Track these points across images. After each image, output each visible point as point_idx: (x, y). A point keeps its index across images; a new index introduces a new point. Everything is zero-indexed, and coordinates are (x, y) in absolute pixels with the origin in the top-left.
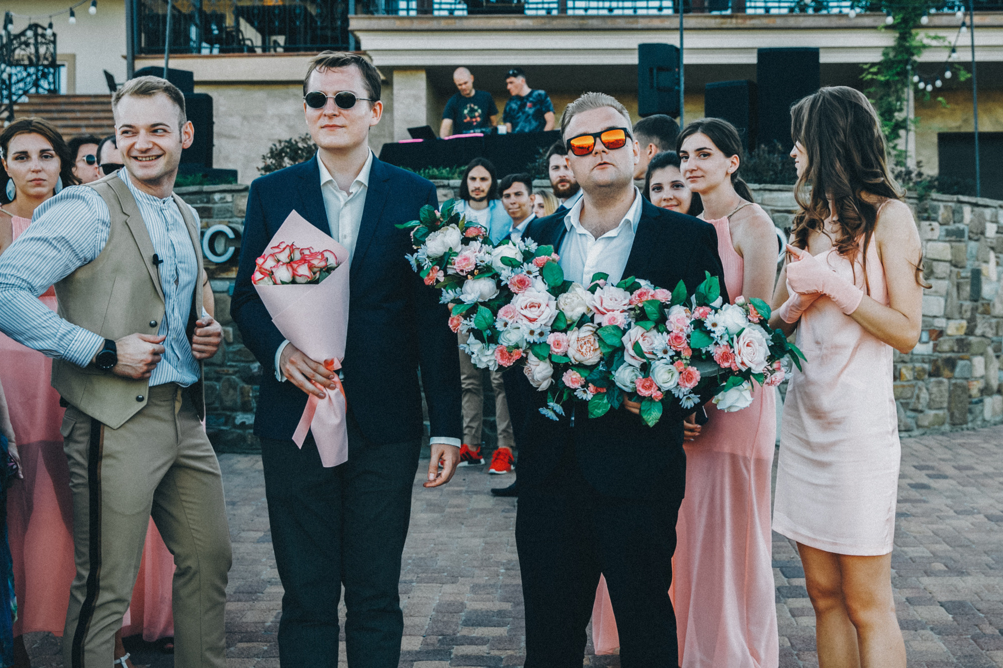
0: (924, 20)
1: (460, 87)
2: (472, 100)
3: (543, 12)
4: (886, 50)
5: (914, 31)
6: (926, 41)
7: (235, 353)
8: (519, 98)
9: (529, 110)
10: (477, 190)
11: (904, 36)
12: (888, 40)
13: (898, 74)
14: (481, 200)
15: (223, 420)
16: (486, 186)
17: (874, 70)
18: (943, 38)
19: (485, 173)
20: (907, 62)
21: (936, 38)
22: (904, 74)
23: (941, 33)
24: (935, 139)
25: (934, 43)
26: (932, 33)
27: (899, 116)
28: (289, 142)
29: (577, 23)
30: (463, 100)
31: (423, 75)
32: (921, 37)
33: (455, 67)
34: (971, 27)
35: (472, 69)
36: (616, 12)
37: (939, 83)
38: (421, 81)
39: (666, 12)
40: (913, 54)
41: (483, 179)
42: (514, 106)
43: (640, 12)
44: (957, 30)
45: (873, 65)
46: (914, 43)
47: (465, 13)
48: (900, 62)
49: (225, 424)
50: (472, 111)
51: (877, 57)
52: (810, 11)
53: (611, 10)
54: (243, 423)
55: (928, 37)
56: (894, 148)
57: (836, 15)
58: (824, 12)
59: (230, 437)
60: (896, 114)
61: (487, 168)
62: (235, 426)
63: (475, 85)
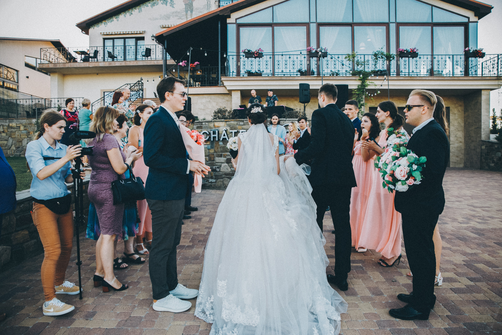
0: (370, 78)
1: (252, 94)
2: (256, 98)
3: (267, 76)
4: (358, 86)
5: (366, 81)
6: (369, 83)
7: (209, 164)
8: (270, 97)
9: (272, 100)
10: (275, 122)
11: (363, 82)
12: (359, 83)
13: (362, 92)
14: (276, 125)
15: (206, 181)
16: (277, 121)
17: (356, 90)
18: (373, 83)
19: (277, 118)
20: (364, 89)
21: (372, 83)
22: (363, 92)
23: (373, 81)
24: (368, 108)
25: (371, 84)
26: (371, 81)
27: (362, 103)
28: (220, 109)
29: (280, 78)
30: (254, 98)
31: (239, 92)
32: (367, 82)
33: (251, 90)
34: (388, 80)
35: (256, 90)
36: (285, 75)
37: (376, 94)
38: (239, 93)
39: (298, 75)
40: (365, 87)
41: (276, 119)
42: (269, 99)
43: (291, 75)
44: (383, 81)
45: (355, 89)
46: (366, 84)
47: (247, 76)
48: (362, 89)
49: (207, 182)
50: (256, 101)
51: (356, 87)
52: (335, 75)
53: (284, 75)
54: (211, 182)
55: (369, 82)
56: (361, 111)
57: (341, 76)
58: (338, 76)
59: (208, 185)
60: (361, 102)
61: (277, 116)
62: (209, 182)
63: (256, 94)
